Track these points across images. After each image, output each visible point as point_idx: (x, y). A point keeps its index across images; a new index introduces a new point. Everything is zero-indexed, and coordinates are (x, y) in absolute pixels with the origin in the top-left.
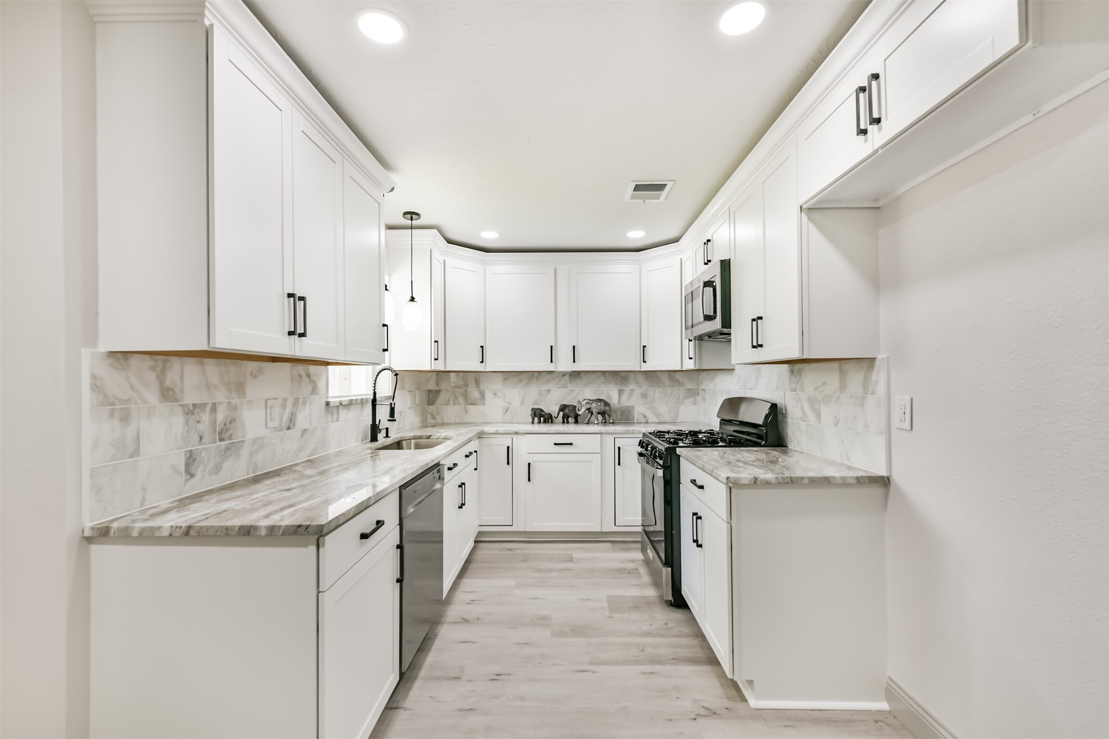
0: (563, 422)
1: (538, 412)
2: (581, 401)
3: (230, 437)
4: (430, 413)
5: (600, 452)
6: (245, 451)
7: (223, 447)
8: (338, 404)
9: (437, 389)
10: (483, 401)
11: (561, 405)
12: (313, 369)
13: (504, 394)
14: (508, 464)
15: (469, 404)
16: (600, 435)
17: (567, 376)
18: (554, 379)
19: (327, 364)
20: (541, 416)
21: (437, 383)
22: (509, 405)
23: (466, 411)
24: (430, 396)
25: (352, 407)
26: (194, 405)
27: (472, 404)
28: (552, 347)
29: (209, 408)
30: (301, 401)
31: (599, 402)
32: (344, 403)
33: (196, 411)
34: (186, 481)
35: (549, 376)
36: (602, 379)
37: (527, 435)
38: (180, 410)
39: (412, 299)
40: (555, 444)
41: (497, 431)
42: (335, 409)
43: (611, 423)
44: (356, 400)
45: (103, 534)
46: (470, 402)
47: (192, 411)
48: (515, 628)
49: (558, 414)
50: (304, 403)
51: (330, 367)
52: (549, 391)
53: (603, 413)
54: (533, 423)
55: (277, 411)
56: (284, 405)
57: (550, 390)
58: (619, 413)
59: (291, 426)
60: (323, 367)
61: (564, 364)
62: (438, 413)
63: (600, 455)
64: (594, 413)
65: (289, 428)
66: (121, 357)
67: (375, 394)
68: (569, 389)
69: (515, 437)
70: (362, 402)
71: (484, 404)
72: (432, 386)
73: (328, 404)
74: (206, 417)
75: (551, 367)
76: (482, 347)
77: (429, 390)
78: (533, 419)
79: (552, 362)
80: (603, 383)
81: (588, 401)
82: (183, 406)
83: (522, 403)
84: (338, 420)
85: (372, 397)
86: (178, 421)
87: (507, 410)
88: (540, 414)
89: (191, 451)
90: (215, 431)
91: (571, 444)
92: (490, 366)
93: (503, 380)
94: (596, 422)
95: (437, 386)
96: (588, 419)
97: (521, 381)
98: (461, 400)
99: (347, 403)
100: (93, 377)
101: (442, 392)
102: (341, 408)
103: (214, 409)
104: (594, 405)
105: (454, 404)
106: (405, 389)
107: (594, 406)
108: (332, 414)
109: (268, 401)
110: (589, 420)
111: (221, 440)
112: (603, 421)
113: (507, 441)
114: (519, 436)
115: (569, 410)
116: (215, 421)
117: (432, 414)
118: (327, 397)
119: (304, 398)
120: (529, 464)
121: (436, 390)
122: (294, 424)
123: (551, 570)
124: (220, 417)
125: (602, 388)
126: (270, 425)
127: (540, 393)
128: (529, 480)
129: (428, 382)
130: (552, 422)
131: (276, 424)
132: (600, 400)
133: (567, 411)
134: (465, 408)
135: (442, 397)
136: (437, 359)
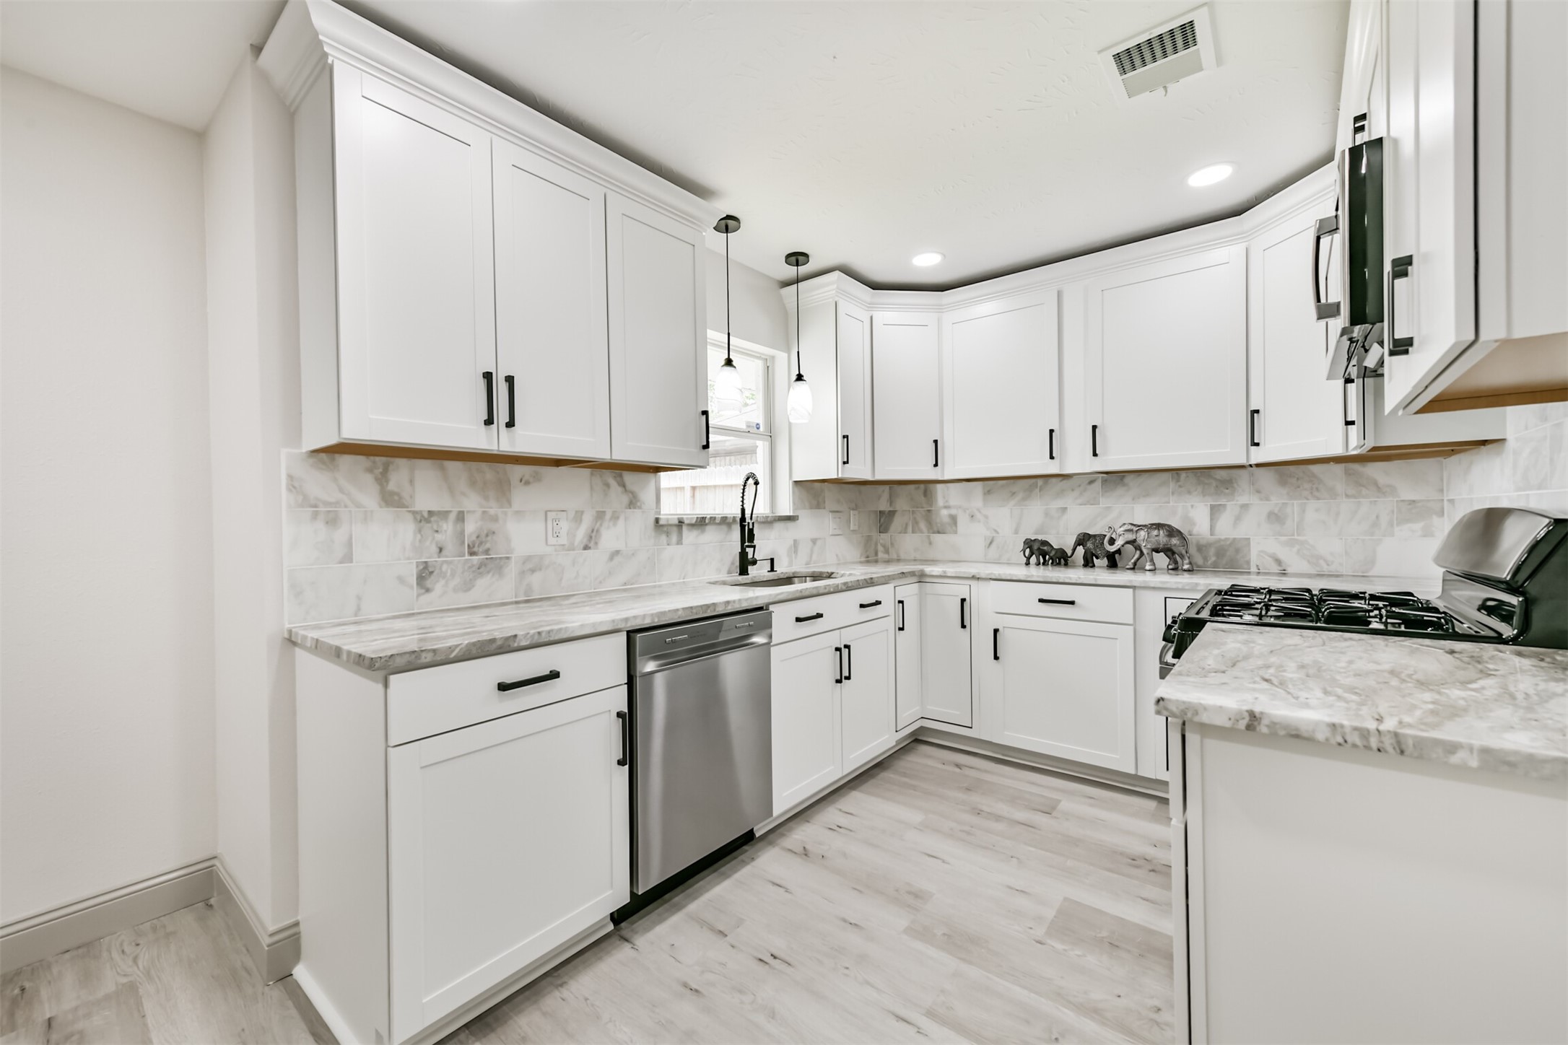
0: (1086, 565)
1: (1035, 547)
2: (1116, 527)
3: (487, 552)
4: (881, 545)
5: (1131, 622)
6: (512, 570)
7: (475, 562)
8: (677, 522)
9: (891, 509)
10: (954, 528)
11: (1079, 535)
12: (629, 477)
13: (986, 517)
14: (963, 626)
15: (934, 533)
16: (1131, 590)
17: (1098, 484)
18: (1073, 490)
19: (657, 469)
20: (1041, 552)
21: (891, 502)
22: (995, 534)
23: (930, 543)
24: (882, 520)
25: (709, 528)
26: (430, 512)
27: (939, 532)
28: (1052, 431)
29: (452, 517)
30: (608, 516)
31: (1155, 529)
32: (686, 522)
33: (432, 519)
34: (418, 595)
35: (1065, 483)
36: (1172, 485)
37: (992, 582)
38: (410, 516)
39: (800, 378)
40: (1041, 601)
41: (945, 572)
42: (675, 529)
43: (1185, 570)
44: (713, 518)
46: (935, 529)
47: (426, 519)
48: (860, 892)
49: (1074, 550)
50: (615, 518)
51: (662, 474)
52: (1064, 510)
53: (1169, 552)
54: (1028, 564)
55: (565, 526)
56: (579, 516)
57: (1066, 508)
58: (1212, 551)
59: (592, 545)
60: (652, 475)
61: (1077, 460)
62: (892, 544)
63: (1132, 628)
64: (1145, 551)
65: (586, 548)
66: (327, 458)
67: (743, 511)
68: (1101, 506)
69: (973, 583)
70: (725, 521)
71: (956, 532)
72: (884, 506)
73: (657, 520)
74: (448, 527)
75: (1052, 468)
76: (935, 442)
77: (880, 512)
78: (1028, 559)
79: (1052, 457)
80: (1173, 493)
81: (1130, 527)
82: (414, 513)
83: (1016, 532)
84: (679, 542)
85: (740, 516)
86: (407, 530)
87: (991, 543)
88: (1039, 549)
89: (426, 562)
90: (463, 542)
91: (1072, 603)
92: (950, 470)
93: (985, 494)
94: (1148, 568)
95: (891, 505)
96: (1133, 561)
97: (1014, 493)
98: (923, 525)
99: (694, 521)
100: (290, 477)
101: (897, 515)
102: (685, 528)
103: (461, 517)
104: (1143, 534)
105: (913, 532)
106: (824, 508)
107: (1142, 538)
108: (668, 534)
109: (548, 513)
110: (1135, 564)
111: (472, 554)
112: (1170, 567)
113: (962, 590)
114: (981, 583)
115: (1093, 544)
116: (462, 532)
117: (884, 546)
118: (659, 513)
119: (614, 512)
120: (996, 631)
121: (890, 511)
122: (596, 543)
123: (998, 818)
124: (471, 527)
125: (1171, 504)
126: (552, 541)
127: (1047, 514)
128: (996, 658)
129: (879, 499)
130: (1066, 564)
131: (564, 540)
132: (1159, 526)
133: (1089, 545)
134: (929, 537)
135: (897, 522)
136: (847, 462)
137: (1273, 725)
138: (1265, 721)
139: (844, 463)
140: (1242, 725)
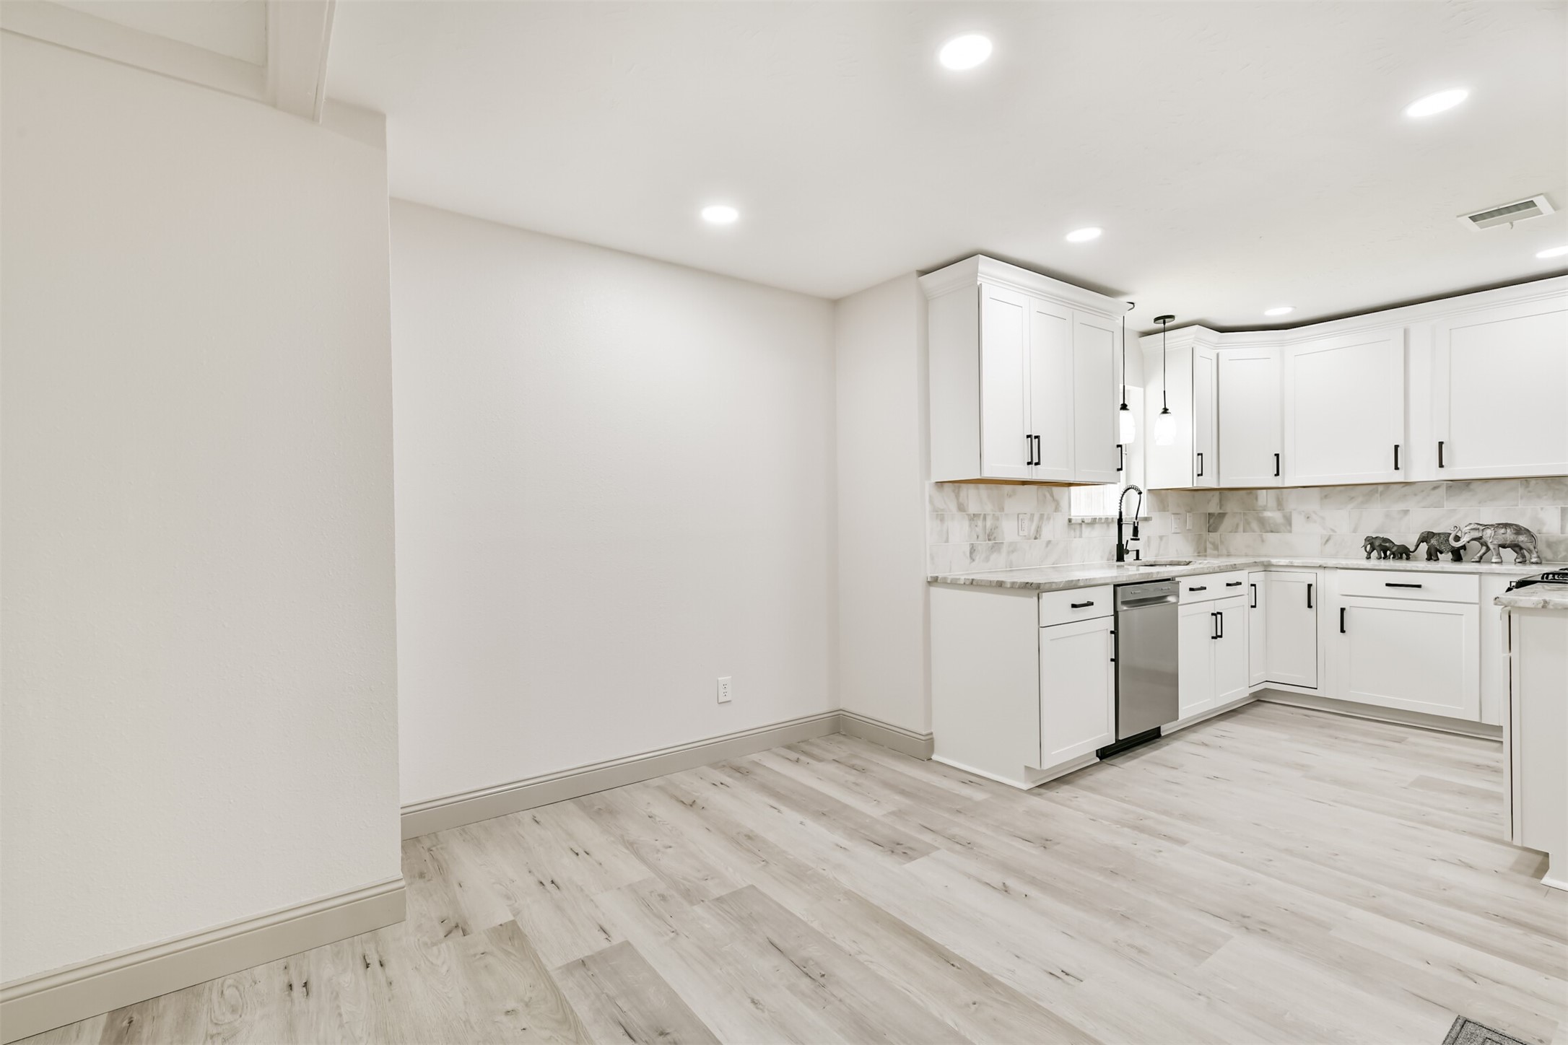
0: (1429, 559)
1: (1377, 543)
2: (1462, 526)
3: (995, 539)
4: (1210, 543)
5: (1477, 601)
6: (1005, 549)
7: (990, 545)
8: (1080, 522)
9: (1221, 511)
10: (1288, 528)
11: (1423, 533)
12: (1056, 490)
13: (1323, 518)
14: (1310, 606)
15: (1267, 532)
16: (1477, 576)
17: (1442, 491)
18: (1415, 495)
19: (1070, 485)
20: (1383, 548)
21: (1221, 505)
22: (1332, 533)
23: (1263, 541)
24: (1211, 521)
25: (1097, 526)
26: (974, 514)
27: (1272, 532)
28: (1396, 447)
29: (982, 517)
30: (1045, 517)
31: (1502, 528)
32: (1086, 522)
33: (975, 519)
34: (970, 563)
35: (1407, 489)
36: (1521, 490)
37: (1339, 570)
38: (966, 517)
39: (1165, 411)
40: (1387, 585)
41: (1292, 563)
42: (1078, 526)
43: (1533, 563)
44: (1100, 519)
45: (934, 581)
46: (1268, 529)
47: (974, 517)
49: (1417, 546)
50: (1049, 518)
51: (1072, 488)
52: (1406, 512)
53: (1516, 547)
54: (1369, 558)
55: (1026, 523)
56: (1032, 519)
57: (1408, 511)
58: (1562, 548)
59: (1038, 536)
60: (1066, 489)
61: (1422, 468)
62: (1222, 542)
63: (1477, 606)
64: (1491, 547)
65: (1036, 538)
66: (940, 484)
67: (1121, 513)
68: (1445, 508)
69: (1320, 572)
70: (1107, 521)
71: (1290, 532)
72: (1213, 508)
73: (1070, 521)
74: (980, 523)
75: (1398, 477)
76: (1277, 455)
77: (1209, 514)
78: (1369, 553)
79: (1397, 468)
80: (1522, 498)
81: (1476, 526)
82: (968, 515)
83: (1355, 531)
84: (1081, 537)
85: (1118, 517)
86: (966, 523)
87: (1327, 541)
88: (1380, 545)
89: (972, 544)
90: (986, 533)
91: (1419, 586)
92: (1289, 479)
93: (1321, 499)
94: (1494, 560)
95: (1220, 508)
96: (1479, 555)
97: (1353, 498)
98: (1255, 525)
99: (1090, 521)
100: (930, 496)
101: (1227, 516)
102: (1083, 525)
103: (985, 518)
104: (1489, 532)
105: (1244, 532)
106: (1168, 511)
107: (1488, 535)
108: (1075, 530)
109: (1019, 515)
110: (1481, 557)
111: (989, 540)
112: (1518, 560)
113: (1309, 577)
114: (1327, 571)
115: (1438, 541)
116: (985, 526)
117: (1213, 544)
118: (1070, 515)
119: (1048, 514)
120: (1343, 610)
121: (1220, 513)
122: (1040, 535)
124: (989, 523)
125: (1520, 506)
126: (1021, 533)
127: (1387, 516)
128: (1342, 631)
129: (1208, 503)
130: (1408, 558)
131: (1026, 533)
132: (1506, 526)
133: (1433, 541)
134: (1261, 536)
135: (1227, 523)
136: (1202, 475)
137: (1555, 605)
138: (1551, 604)
139: (1199, 475)
140: (1540, 606)
